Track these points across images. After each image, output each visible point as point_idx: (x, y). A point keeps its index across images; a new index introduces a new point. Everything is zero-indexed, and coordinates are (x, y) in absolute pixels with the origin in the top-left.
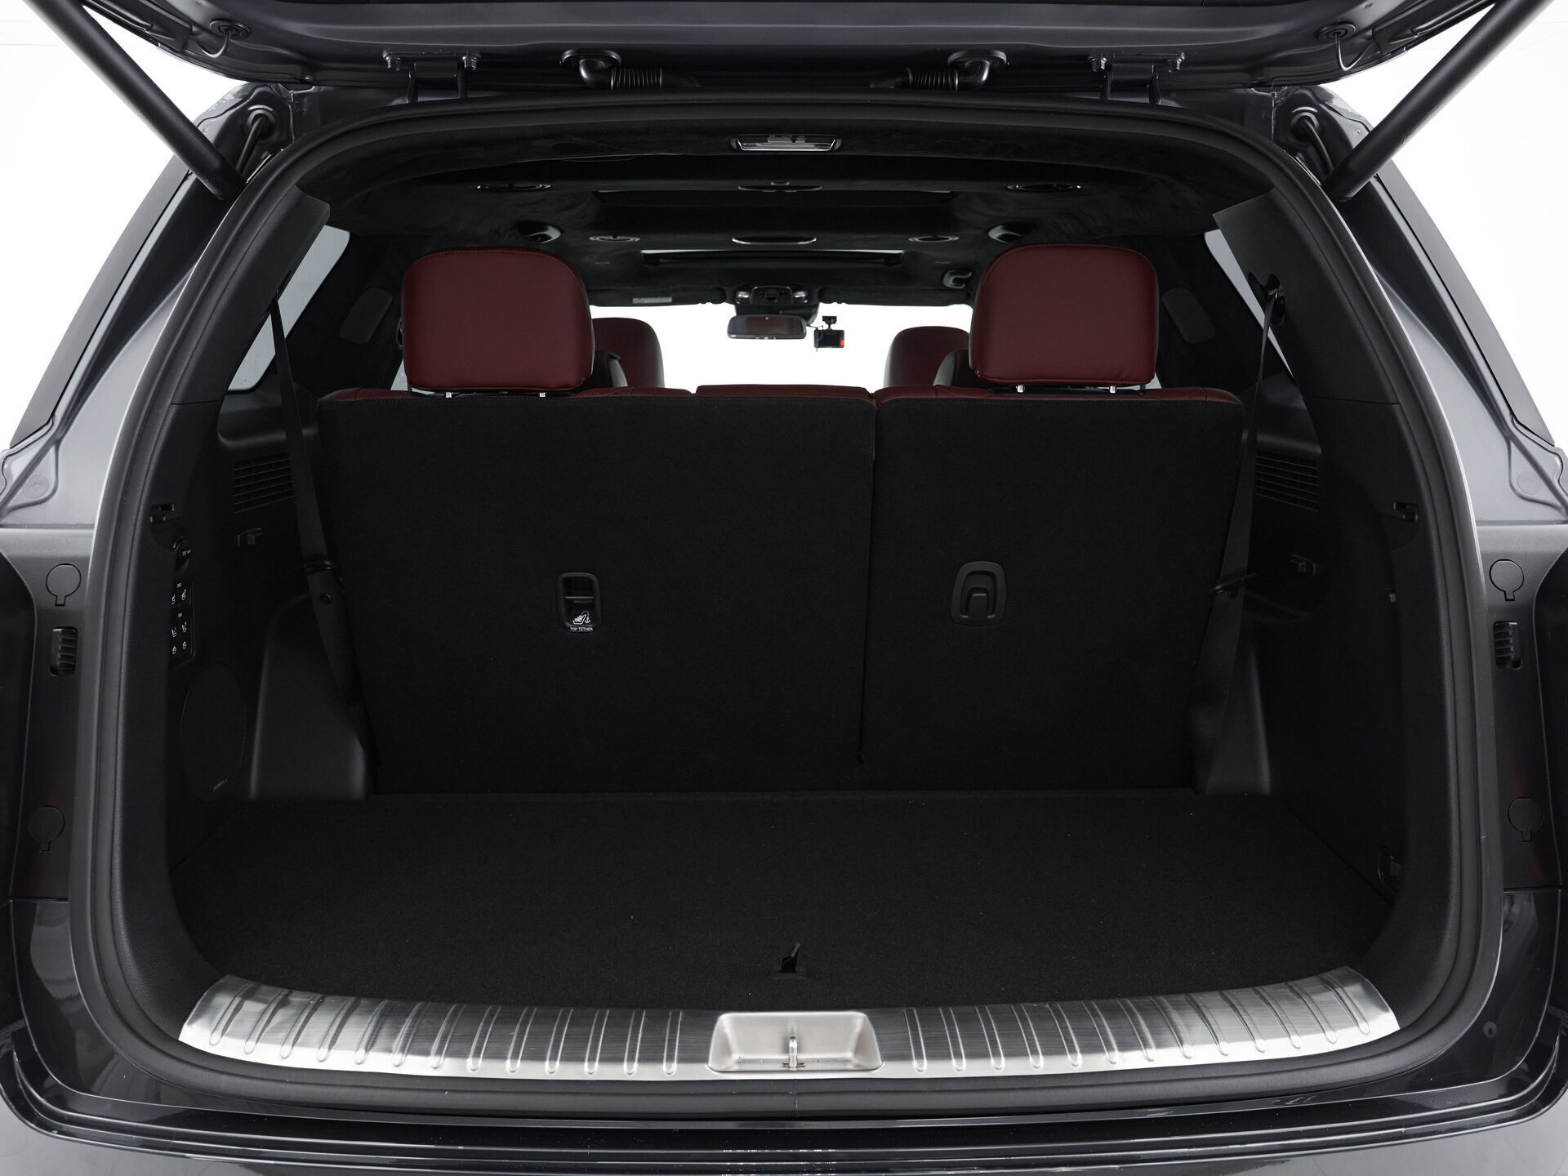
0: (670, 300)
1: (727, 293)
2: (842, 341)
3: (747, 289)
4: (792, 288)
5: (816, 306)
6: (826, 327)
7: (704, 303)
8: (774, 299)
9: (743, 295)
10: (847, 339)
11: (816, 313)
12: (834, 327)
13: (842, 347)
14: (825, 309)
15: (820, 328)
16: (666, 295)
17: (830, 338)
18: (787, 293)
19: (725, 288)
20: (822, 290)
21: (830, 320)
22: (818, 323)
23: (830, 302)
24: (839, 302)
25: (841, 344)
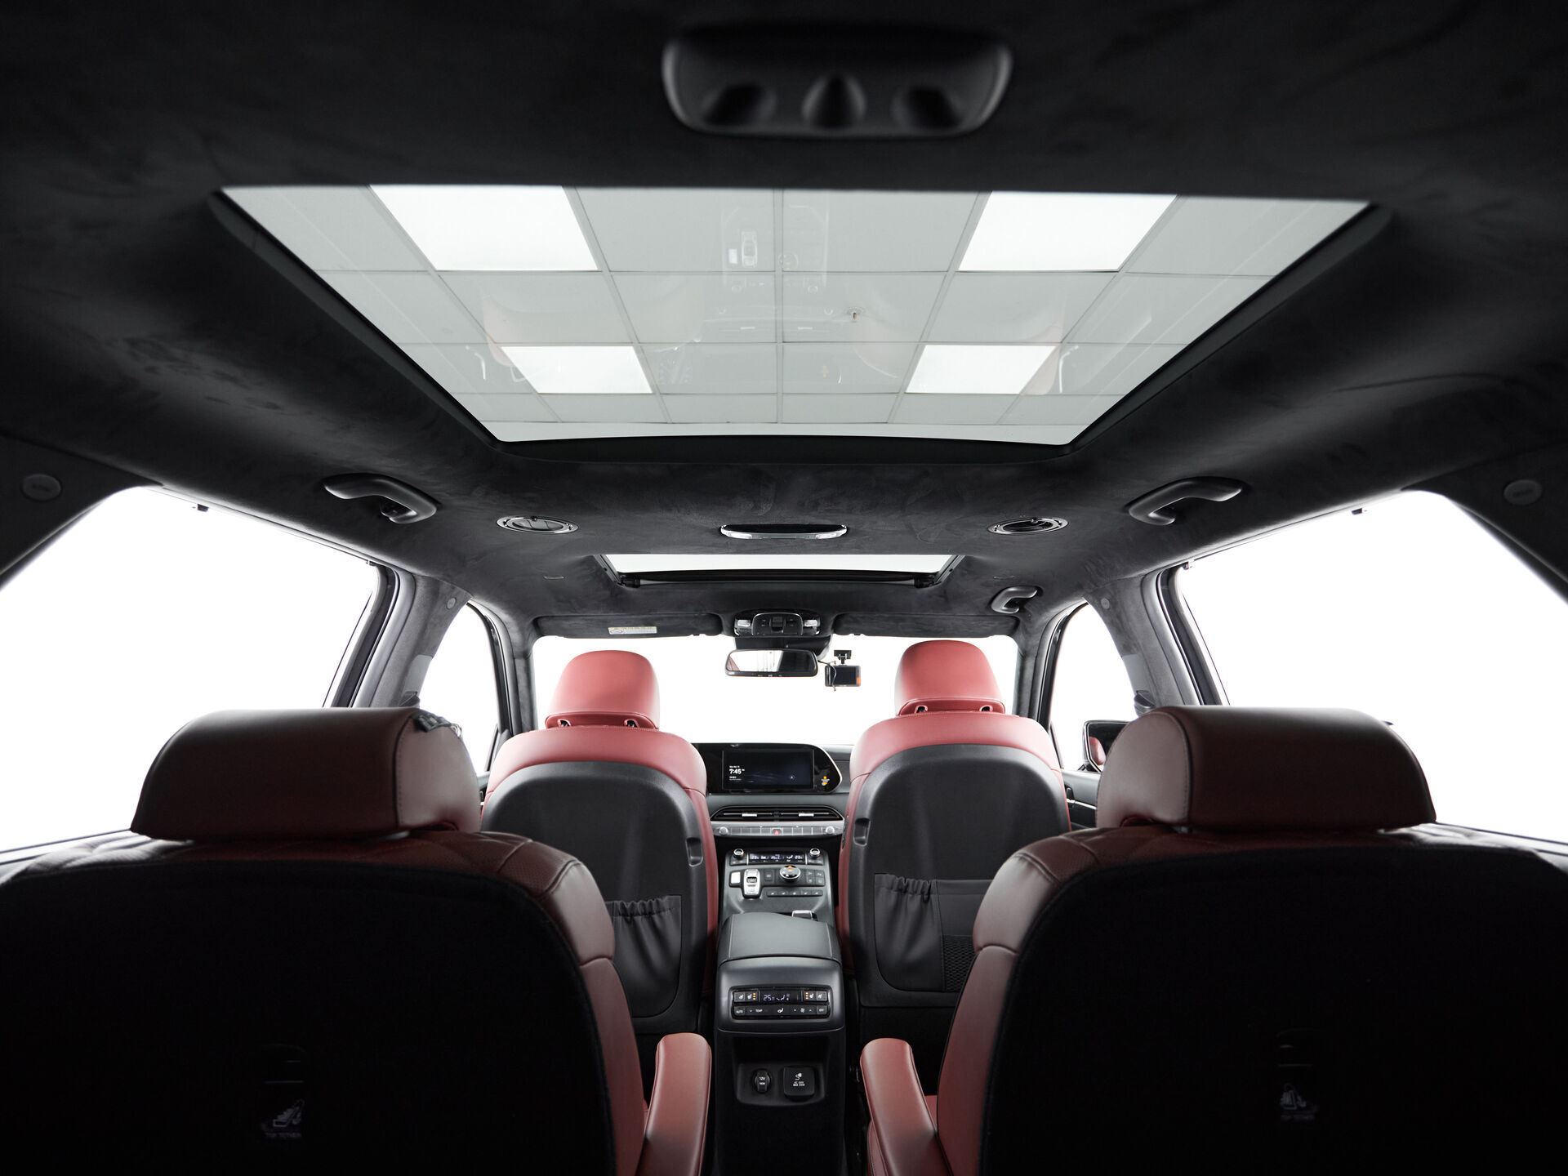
0: (654, 630)
1: (723, 621)
2: (857, 679)
3: (749, 618)
4: (801, 615)
5: (828, 639)
6: (839, 663)
7: (697, 634)
8: (780, 629)
9: (742, 624)
10: (863, 676)
11: (827, 646)
12: (848, 663)
13: (858, 685)
14: (838, 642)
15: (832, 664)
16: (648, 623)
17: (845, 676)
18: (796, 621)
19: (720, 616)
20: (837, 618)
21: (842, 654)
22: (828, 657)
23: (845, 632)
24: (857, 633)
25: (858, 682)
